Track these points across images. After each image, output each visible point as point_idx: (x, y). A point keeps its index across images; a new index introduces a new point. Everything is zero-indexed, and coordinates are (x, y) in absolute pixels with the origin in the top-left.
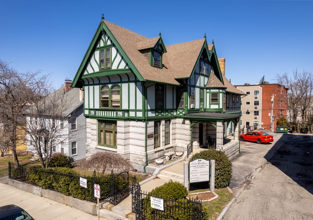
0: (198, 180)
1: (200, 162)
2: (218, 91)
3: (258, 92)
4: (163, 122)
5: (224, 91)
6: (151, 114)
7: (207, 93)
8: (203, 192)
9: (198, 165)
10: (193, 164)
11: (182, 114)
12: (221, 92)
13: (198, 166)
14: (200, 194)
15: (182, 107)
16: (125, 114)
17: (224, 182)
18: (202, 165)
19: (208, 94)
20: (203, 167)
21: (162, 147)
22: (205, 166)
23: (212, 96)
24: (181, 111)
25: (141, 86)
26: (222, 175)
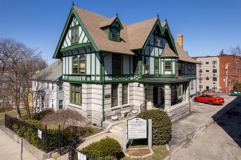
0: (136, 137)
1: (138, 120)
2: (171, 60)
3: (215, 62)
4: (120, 85)
5: (176, 60)
6: (107, 79)
7: (161, 61)
8: (141, 149)
9: (136, 123)
10: (131, 122)
11: (138, 78)
12: (174, 61)
13: (136, 124)
14: (137, 150)
15: (138, 73)
16: (88, 78)
17: (163, 139)
18: (139, 123)
19: (162, 63)
20: (140, 125)
21: (119, 105)
22: (143, 125)
23: (165, 64)
24: (137, 76)
25: (99, 56)
26: (161, 133)
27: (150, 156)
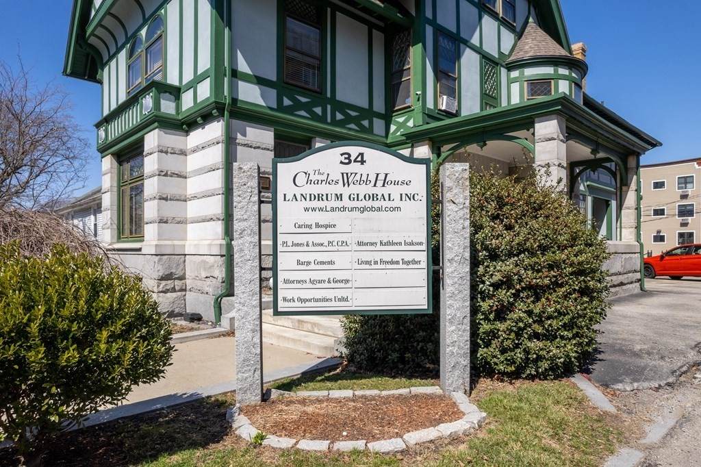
0: (346, 300)
1: (354, 167)
2: (552, 72)
5: (574, 75)
7: (510, 81)
9: (339, 189)
10: (301, 179)
11: (407, 128)
12: (564, 78)
13: (339, 197)
15: (406, 103)
16: (162, 102)
17: (550, 336)
18: (370, 189)
19: (515, 87)
20: (376, 204)
22: (397, 203)
23: (529, 92)
24: (402, 119)
27: (455, 439)
